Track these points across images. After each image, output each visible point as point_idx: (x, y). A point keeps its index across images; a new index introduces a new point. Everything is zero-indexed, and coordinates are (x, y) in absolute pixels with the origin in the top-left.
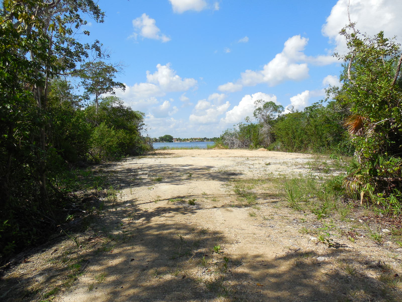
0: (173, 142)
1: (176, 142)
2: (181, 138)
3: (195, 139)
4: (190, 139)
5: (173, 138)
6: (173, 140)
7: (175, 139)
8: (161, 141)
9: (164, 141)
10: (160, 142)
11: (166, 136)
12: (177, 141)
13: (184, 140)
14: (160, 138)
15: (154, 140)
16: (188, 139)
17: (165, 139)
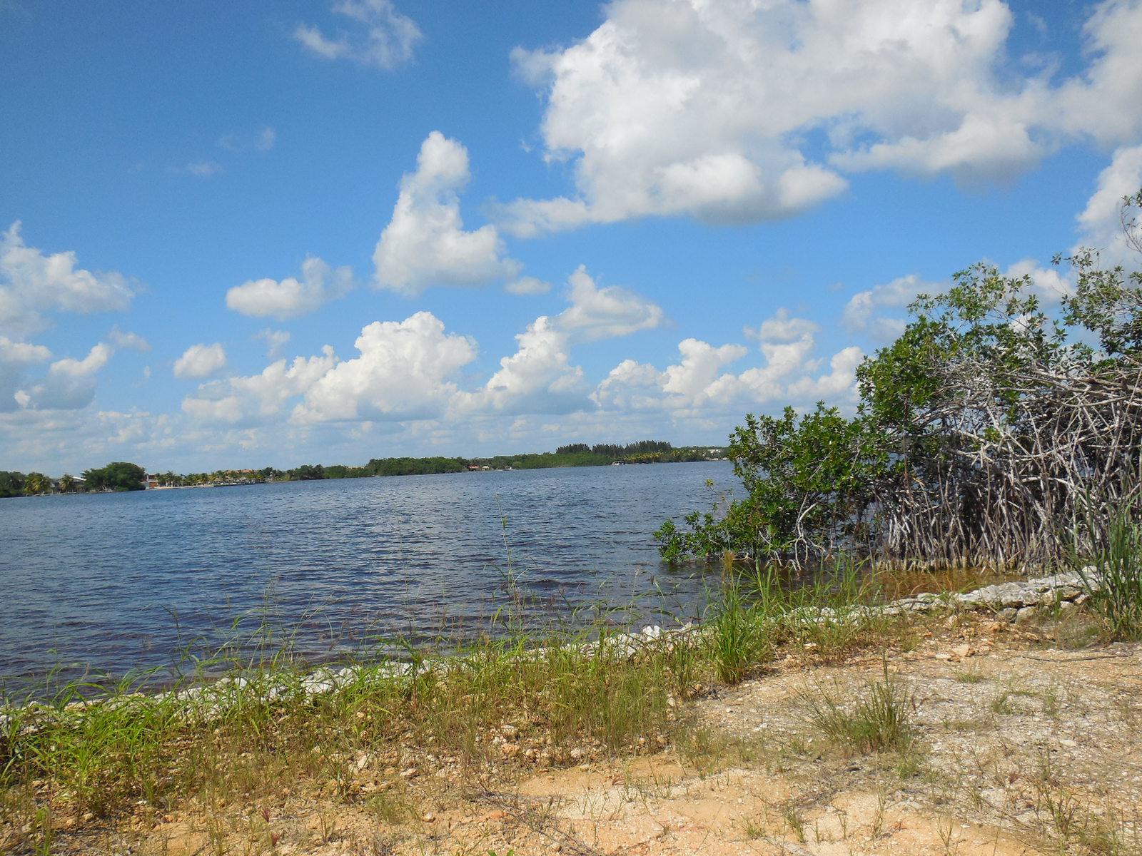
0: (143, 488)
1: (159, 488)
2: (177, 473)
3: (233, 474)
4: (214, 475)
5: (146, 472)
6: (143, 483)
7: (151, 477)
8: (94, 487)
9: (108, 486)
10: (87, 490)
11: (117, 467)
12: (163, 484)
13: (191, 480)
14: (86, 475)
15: (62, 485)
16: (204, 476)
17: (111, 477)
